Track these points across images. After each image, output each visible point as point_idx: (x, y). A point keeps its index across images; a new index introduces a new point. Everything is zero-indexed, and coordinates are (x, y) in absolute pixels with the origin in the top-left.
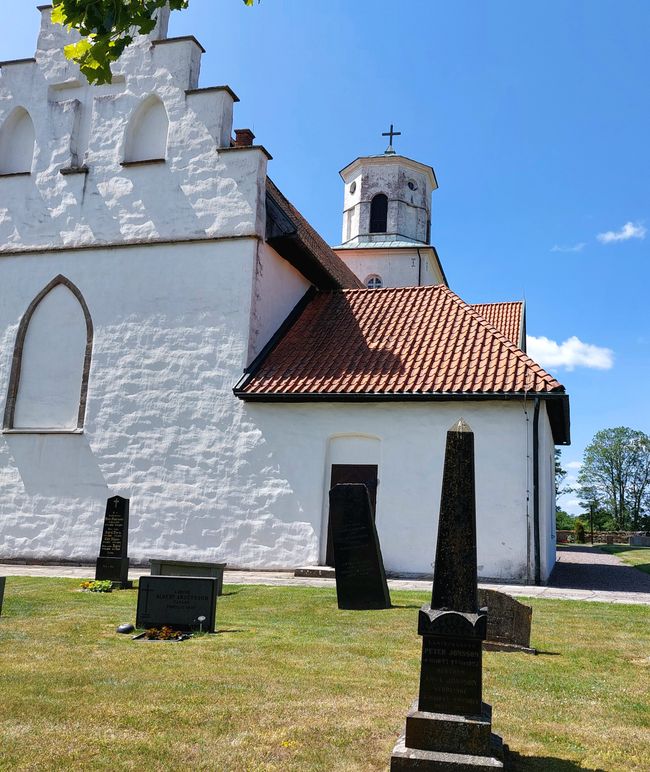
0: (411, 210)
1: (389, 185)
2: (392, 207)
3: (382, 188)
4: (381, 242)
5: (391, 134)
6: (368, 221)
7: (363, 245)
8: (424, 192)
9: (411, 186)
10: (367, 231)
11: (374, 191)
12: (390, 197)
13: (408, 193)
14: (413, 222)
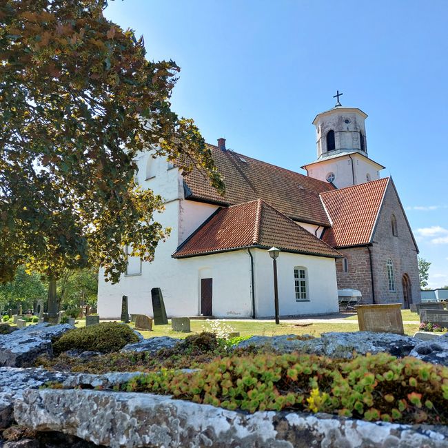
0: (348, 134)
1: (334, 125)
2: (337, 136)
3: (331, 127)
4: (333, 155)
5: (338, 96)
6: (326, 146)
7: (324, 159)
8: (356, 122)
9: (347, 122)
10: (326, 151)
11: (327, 130)
12: (335, 131)
13: (345, 126)
14: (350, 140)
